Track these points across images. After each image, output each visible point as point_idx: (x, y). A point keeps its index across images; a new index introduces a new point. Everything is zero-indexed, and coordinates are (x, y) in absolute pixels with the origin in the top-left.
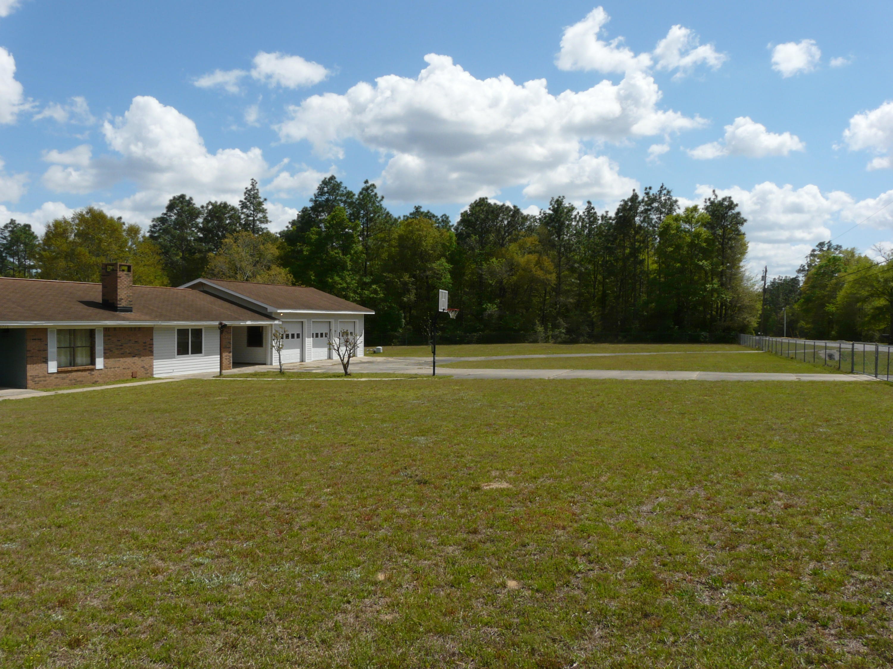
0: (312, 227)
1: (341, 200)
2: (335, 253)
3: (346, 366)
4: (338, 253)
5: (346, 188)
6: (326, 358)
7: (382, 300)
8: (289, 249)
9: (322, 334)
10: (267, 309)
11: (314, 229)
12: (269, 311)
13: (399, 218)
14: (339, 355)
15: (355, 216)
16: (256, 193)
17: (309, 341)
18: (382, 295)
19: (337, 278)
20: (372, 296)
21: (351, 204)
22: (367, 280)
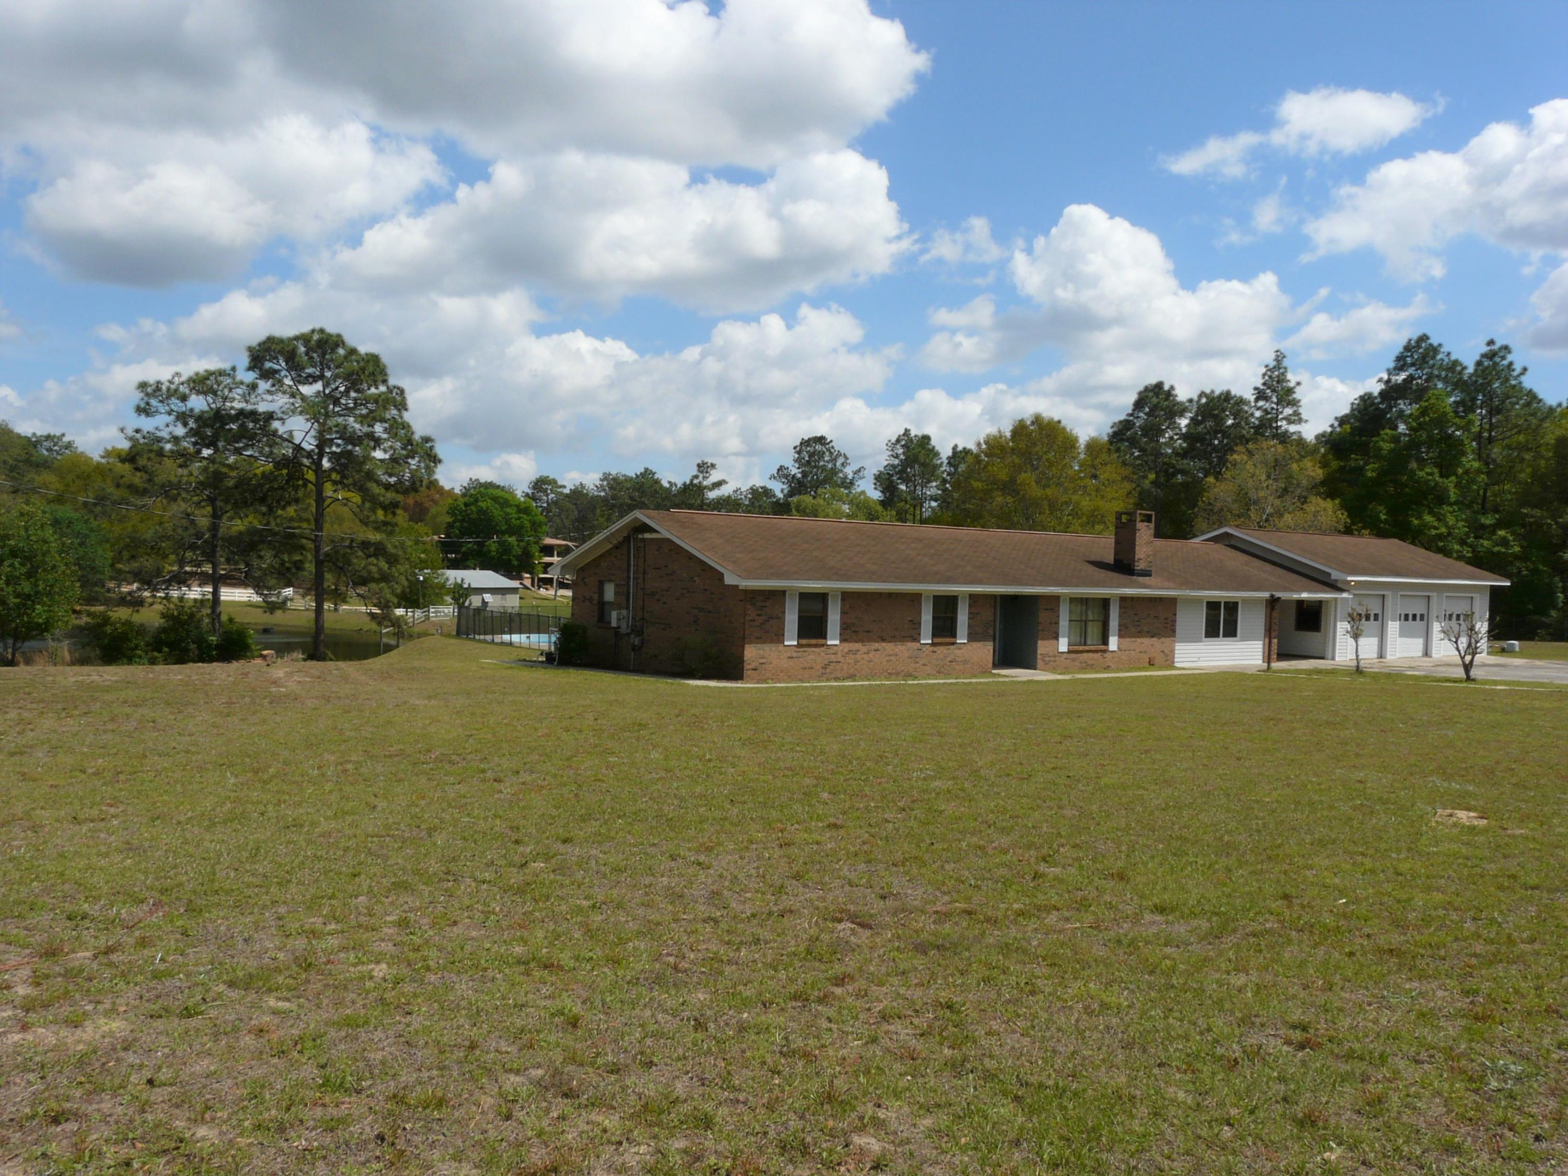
0: (1383, 429)
1: (1438, 377)
2: (1428, 473)
3: (1467, 667)
4: (1431, 474)
5: (1449, 354)
6: (1420, 654)
7: (1516, 557)
8: (1335, 464)
9: (1414, 617)
10: (1329, 574)
11: (1388, 431)
12: (1333, 577)
13: (1560, 405)
14: (1458, 649)
15: (1467, 406)
16: (1283, 374)
17: (1393, 627)
18: (1517, 549)
19: (1428, 518)
20: (1496, 549)
21: (1460, 384)
22: (1488, 520)
